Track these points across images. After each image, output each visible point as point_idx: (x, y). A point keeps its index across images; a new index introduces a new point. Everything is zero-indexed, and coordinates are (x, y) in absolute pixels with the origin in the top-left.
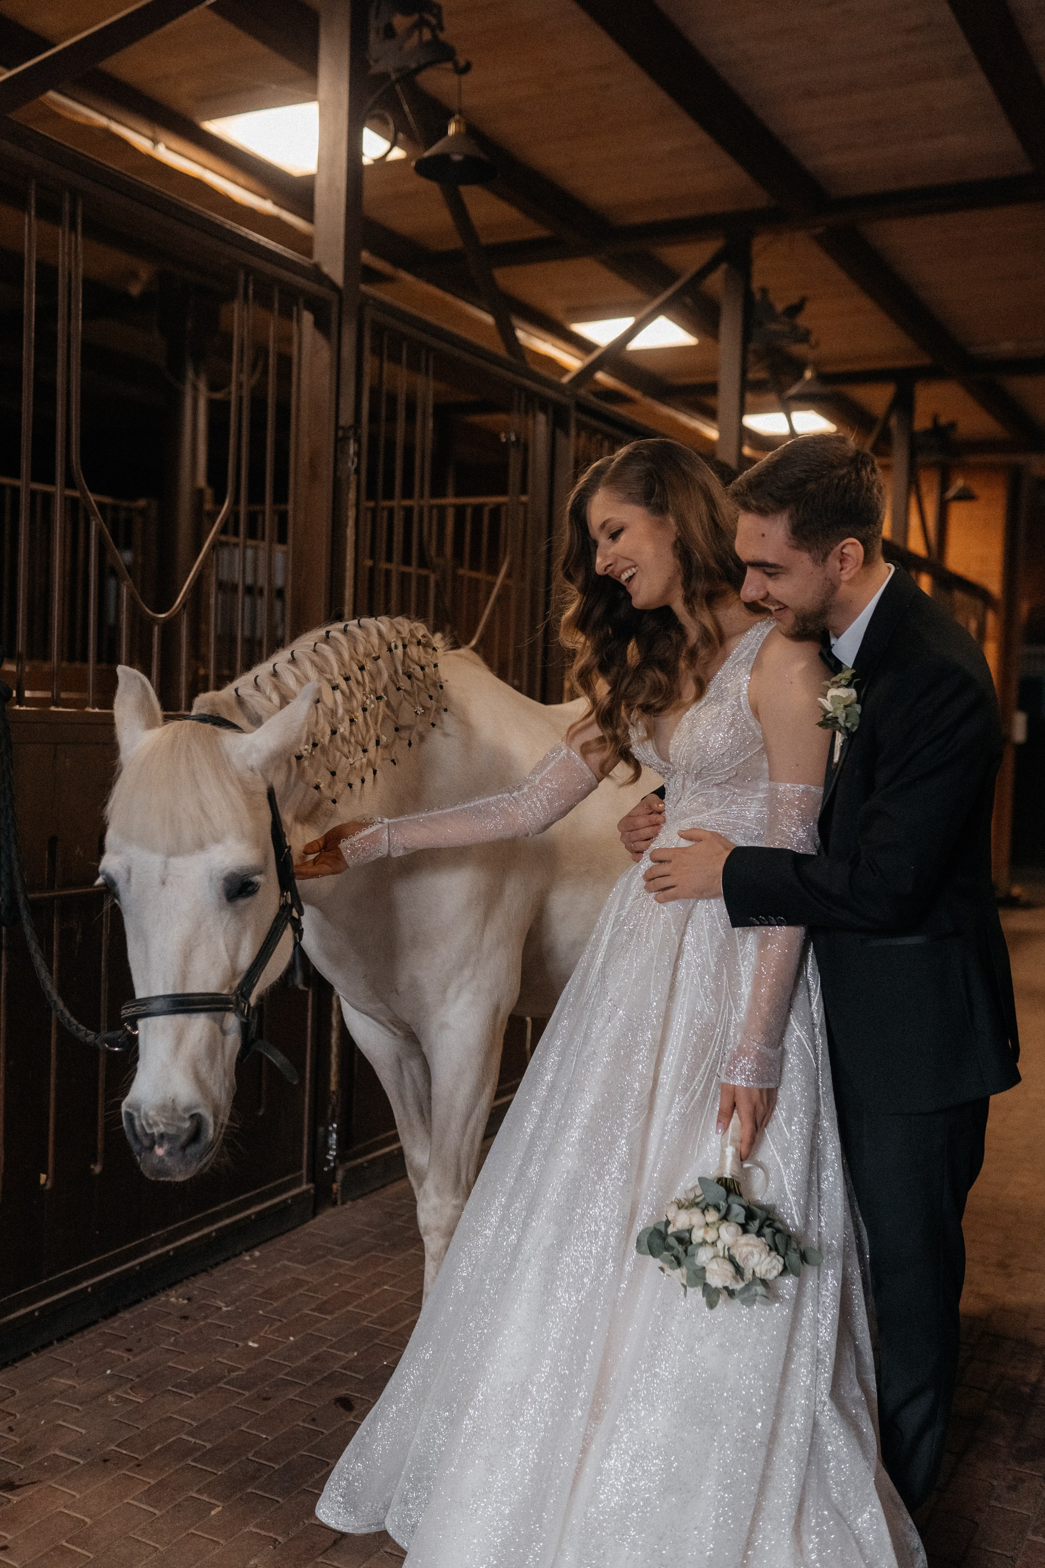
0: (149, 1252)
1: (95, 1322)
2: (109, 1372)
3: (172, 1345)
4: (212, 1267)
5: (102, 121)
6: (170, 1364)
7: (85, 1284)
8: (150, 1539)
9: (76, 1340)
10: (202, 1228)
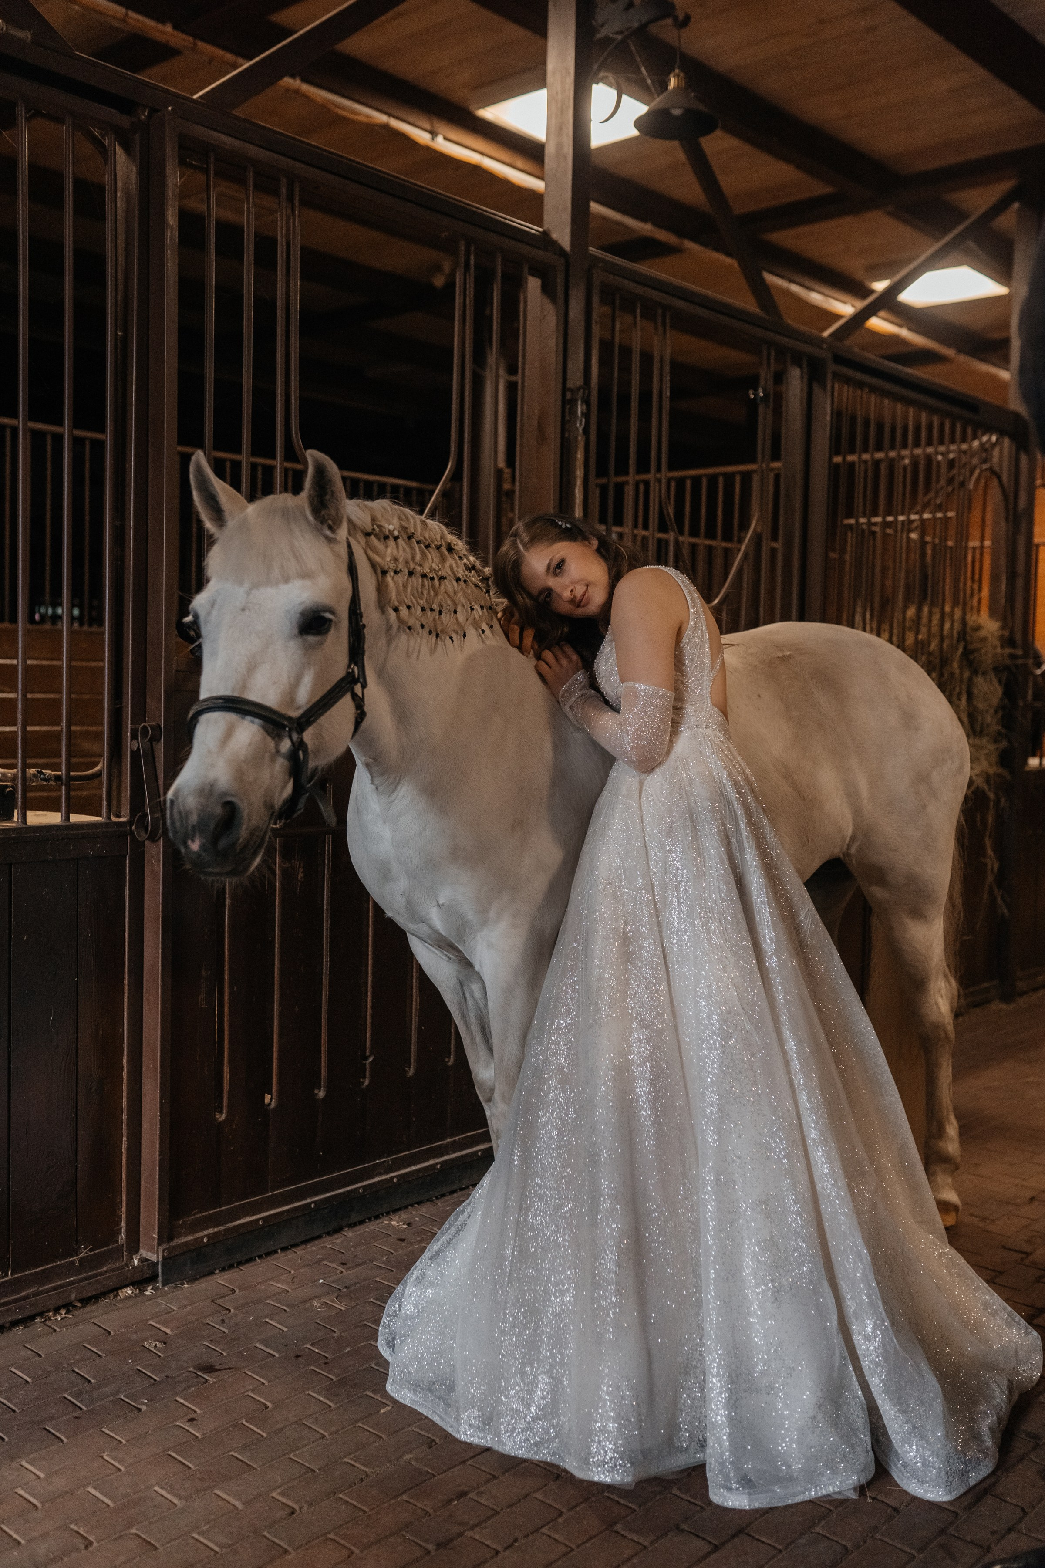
0: (373, 1178)
1: (319, 1237)
2: (321, 1281)
3: (384, 1263)
4: (437, 1198)
5: (382, 118)
6: (378, 1279)
7: (309, 1200)
8: (320, 1427)
9: (299, 1251)
10: (428, 1160)
